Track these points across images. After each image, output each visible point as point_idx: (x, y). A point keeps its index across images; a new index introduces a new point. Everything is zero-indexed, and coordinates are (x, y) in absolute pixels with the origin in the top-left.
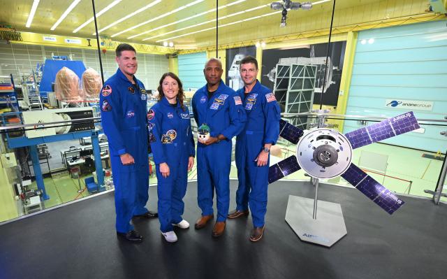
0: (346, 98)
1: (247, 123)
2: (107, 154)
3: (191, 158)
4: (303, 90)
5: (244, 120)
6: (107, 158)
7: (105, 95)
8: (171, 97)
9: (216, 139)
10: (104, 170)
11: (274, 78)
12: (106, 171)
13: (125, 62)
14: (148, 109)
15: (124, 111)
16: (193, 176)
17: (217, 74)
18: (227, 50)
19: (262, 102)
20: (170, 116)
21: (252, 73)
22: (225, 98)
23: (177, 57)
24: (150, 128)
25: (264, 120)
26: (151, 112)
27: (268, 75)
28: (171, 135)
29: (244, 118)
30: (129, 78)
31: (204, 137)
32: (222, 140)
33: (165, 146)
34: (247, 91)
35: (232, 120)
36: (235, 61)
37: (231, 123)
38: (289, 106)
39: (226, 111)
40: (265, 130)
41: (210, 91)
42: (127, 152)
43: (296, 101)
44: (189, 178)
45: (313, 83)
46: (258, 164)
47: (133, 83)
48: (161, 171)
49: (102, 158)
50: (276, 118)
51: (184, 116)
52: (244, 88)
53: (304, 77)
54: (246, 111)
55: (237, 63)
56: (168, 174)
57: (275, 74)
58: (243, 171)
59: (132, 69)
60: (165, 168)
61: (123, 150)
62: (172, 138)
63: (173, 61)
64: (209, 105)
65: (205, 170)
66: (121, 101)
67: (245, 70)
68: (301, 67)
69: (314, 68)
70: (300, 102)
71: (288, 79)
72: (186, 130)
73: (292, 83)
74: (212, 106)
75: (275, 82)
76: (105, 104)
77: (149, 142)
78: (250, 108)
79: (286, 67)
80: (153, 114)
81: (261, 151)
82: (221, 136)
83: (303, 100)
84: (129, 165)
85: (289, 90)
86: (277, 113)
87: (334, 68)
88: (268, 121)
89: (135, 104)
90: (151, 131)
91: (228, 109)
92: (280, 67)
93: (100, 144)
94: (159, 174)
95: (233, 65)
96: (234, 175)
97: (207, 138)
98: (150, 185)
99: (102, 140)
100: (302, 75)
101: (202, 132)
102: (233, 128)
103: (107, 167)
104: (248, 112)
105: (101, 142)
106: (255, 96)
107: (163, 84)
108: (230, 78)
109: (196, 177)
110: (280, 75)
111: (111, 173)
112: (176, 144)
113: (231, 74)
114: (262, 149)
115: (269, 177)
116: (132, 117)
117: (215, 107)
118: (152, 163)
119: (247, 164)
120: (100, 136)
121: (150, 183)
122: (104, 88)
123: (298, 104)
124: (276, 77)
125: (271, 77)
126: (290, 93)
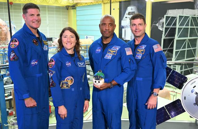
1: (136, 71)
2: (11, 95)
3: (86, 102)
4: (189, 38)
5: (134, 68)
6: (11, 99)
7: (13, 47)
8: (69, 48)
9: (109, 85)
10: (7, 110)
11: (163, 27)
12: (10, 111)
13: (31, 18)
14: (49, 59)
15: (29, 61)
16: (88, 117)
17: (111, 29)
18: (120, 2)
19: (150, 52)
20: (68, 64)
21: (141, 28)
22: (118, 49)
23: (75, 9)
24: (51, 75)
25: (152, 67)
26: (51, 61)
27: (157, 25)
28: (69, 81)
29: (134, 66)
30: (34, 32)
31: (99, 82)
32: (114, 85)
33: (63, 91)
34: (137, 43)
35: (124, 68)
36: (127, 12)
37: (123, 71)
38: (177, 52)
39: (118, 60)
40: (153, 77)
41: (105, 43)
42: (30, 96)
44: (84, 119)
46: (148, 107)
47: (37, 36)
48: (59, 113)
49: (6, 99)
50: (163, 66)
51: (81, 64)
52: (134, 40)
53: (190, 27)
54: (136, 60)
55: (129, 14)
56: (66, 116)
57: (163, 23)
58: (134, 113)
59: (37, 24)
60: (63, 111)
61: (28, 94)
62: (70, 84)
63: (72, 12)
64: (103, 55)
65: (99, 112)
66: (26, 52)
67: (135, 25)
68: (187, 17)
70: (186, 49)
71: (176, 28)
72: (82, 77)
73: (179, 32)
74: (106, 56)
75: (164, 31)
76: (12, 55)
77: (49, 86)
78: (140, 57)
79: (173, 18)
80: (53, 63)
81: (150, 95)
82: (114, 82)
83: (189, 47)
84: (31, 107)
85: (176, 38)
86: (163, 61)
88: (155, 69)
89: (38, 54)
90: (52, 78)
91: (120, 58)
92: (167, 18)
93: (5, 86)
94: (58, 116)
95: (126, 15)
96: (125, 116)
97: (101, 83)
98: (49, 125)
99: (7, 83)
100: (187, 25)
101: (97, 78)
102: (125, 76)
103: (11, 107)
104: (138, 61)
105: (5, 84)
106: (144, 47)
107: (63, 37)
108: (123, 27)
109: (91, 118)
110: (167, 25)
111: (14, 113)
112: (73, 89)
113: (123, 23)
114: (151, 93)
115: (157, 119)
116: (35, 65)
117: (109, 56)
118: (51, 104)
119: (137, 107)
120: (5, 79)
121: (50, 123)
122: (12, 41)
123: (185, 50)
124: (165, 26)
125: (160, 26)
126: (177, 41)
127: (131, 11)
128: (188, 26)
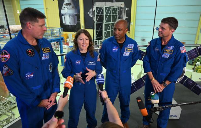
0: (134, 26)
4: (112, 22)
27: (88, 13)
36: (65, 3)
38: (105, 33)
41: (120, 43)
43: (109, 30)
45: (117, 18)
53: (112, 15)
57: (92, 12)
68: (110, 8)
69: (116, 9)
71: (103, 16)
73: (106, 19)
78: (167, 56)
79: (101, 8)
83: (112, 28)
85: (104, 22)
87: (127, 9)
92: (97, 8)
95: (64, 6)
106: (171, 48)
108: (63, 15)
117: (127, 54)
123: (110, 31)
124: (96, 15)
125: (91, 14)
126: (105, 25)
127: (67, 2)
128: (111, 14)
